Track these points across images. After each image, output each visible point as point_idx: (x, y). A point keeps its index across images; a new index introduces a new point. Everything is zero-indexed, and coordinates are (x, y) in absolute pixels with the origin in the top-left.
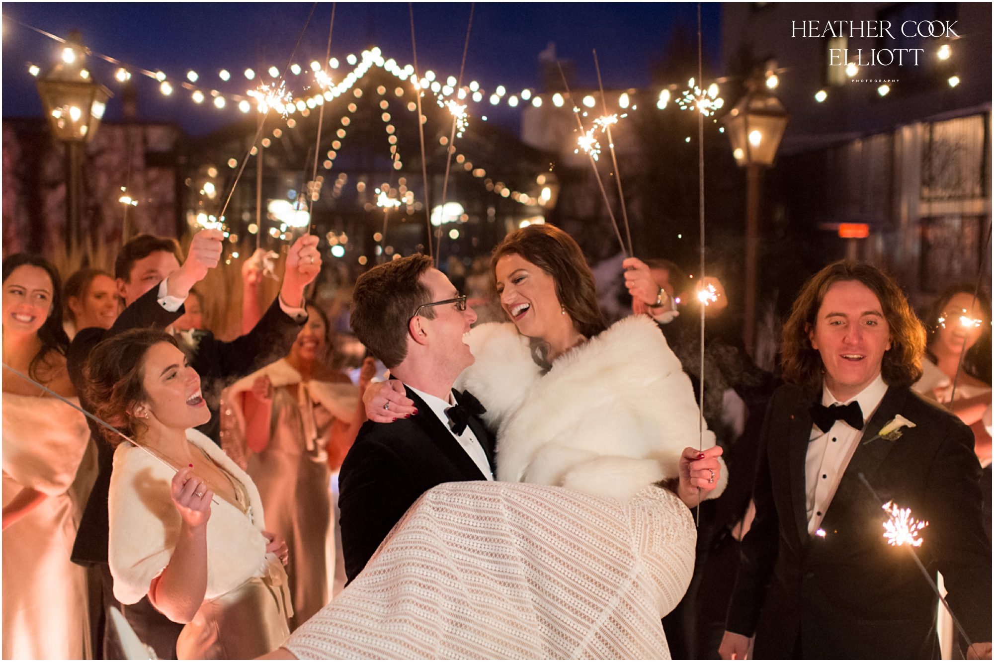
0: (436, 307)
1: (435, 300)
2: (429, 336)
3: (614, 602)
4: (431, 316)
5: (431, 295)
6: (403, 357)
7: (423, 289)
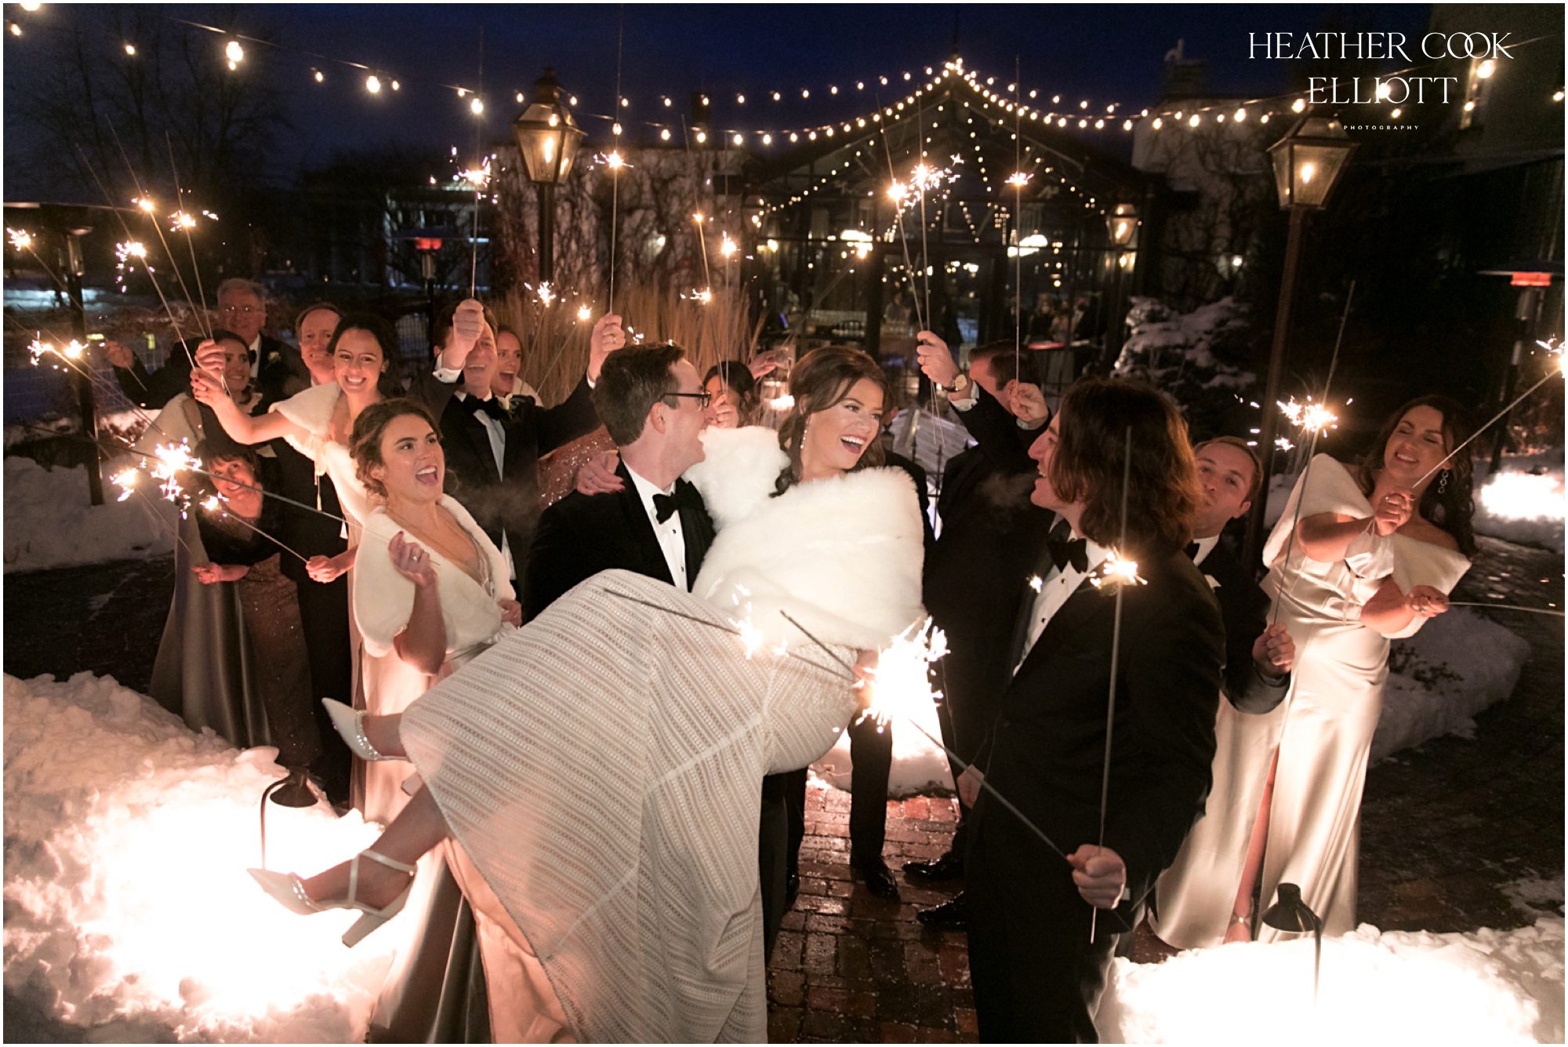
0: (680, 398)
1: (681, 391)
2: (666, 425)
3: (724, 742)
4: (673, 406)
5: (678, 385)
6: (634, 440)
7: (671, 378)
